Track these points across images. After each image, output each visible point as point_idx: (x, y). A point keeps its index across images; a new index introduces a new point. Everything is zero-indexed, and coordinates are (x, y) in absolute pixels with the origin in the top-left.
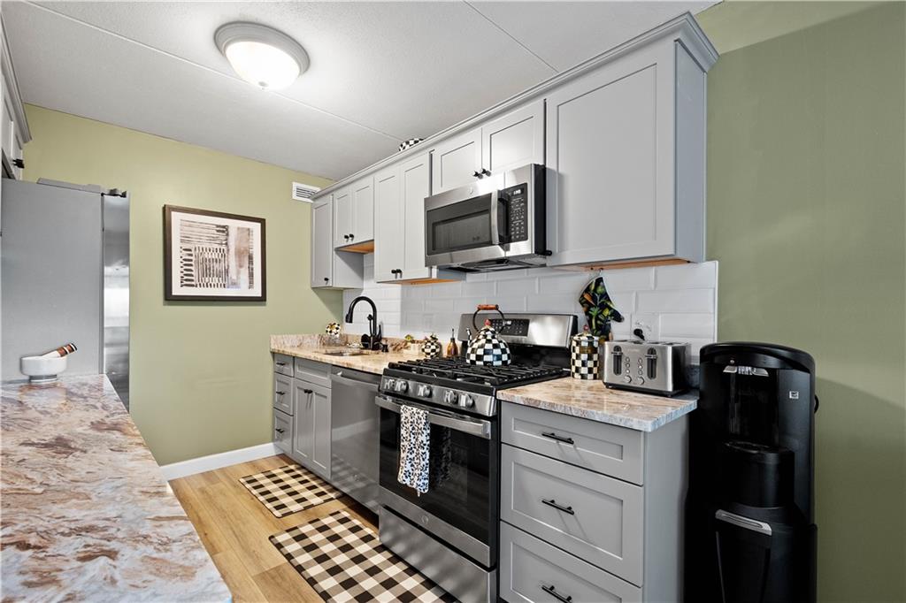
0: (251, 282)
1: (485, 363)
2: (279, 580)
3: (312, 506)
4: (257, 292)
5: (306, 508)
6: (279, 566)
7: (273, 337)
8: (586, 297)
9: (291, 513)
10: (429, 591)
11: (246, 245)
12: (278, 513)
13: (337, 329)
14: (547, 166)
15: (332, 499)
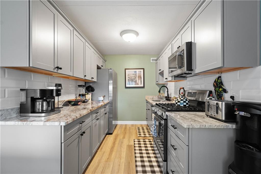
0: (141, 83)
1: (178, 105)
2: (130, 147)
3: (146, 136)
4: (142, 85)
5: (144, 136)
6: (132, 145)
7: (146, 96)
8: (215, 84)
9: (141, 136)
10: (156, 163)
11: (140, 75)
12: (138, 136)
13: (161, 94)
14: (192, 41)
15: (151, 137)
